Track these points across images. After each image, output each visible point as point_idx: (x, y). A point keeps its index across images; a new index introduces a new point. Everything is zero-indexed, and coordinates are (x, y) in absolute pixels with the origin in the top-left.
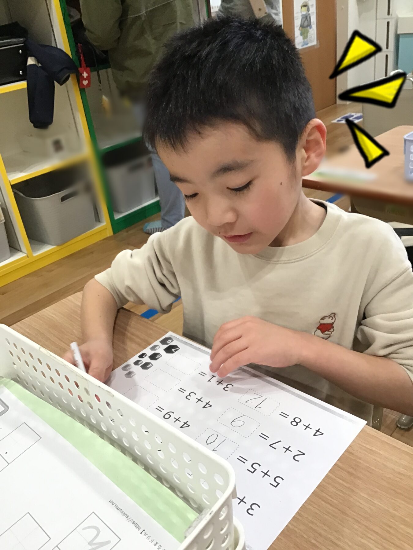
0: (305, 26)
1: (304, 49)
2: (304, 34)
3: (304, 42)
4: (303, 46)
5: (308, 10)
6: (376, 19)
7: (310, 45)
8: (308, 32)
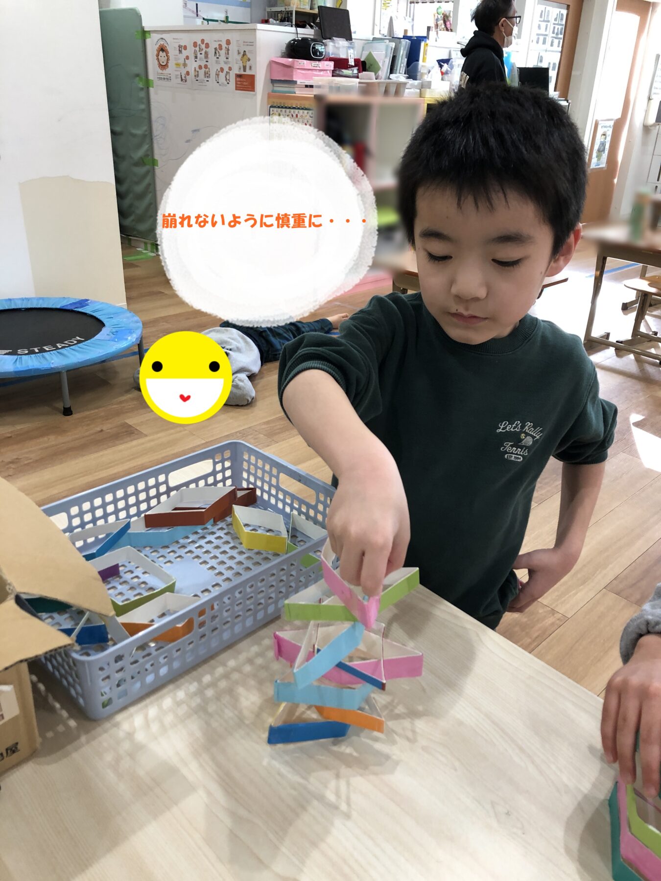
0: (601, 151)
1: (596, 168)
2: (599, 157)
3: (597, 163)
4: (596, 166)
5: (605, 139)
6: (653, 155)
7: (601, 166)
8: (602, 155)
